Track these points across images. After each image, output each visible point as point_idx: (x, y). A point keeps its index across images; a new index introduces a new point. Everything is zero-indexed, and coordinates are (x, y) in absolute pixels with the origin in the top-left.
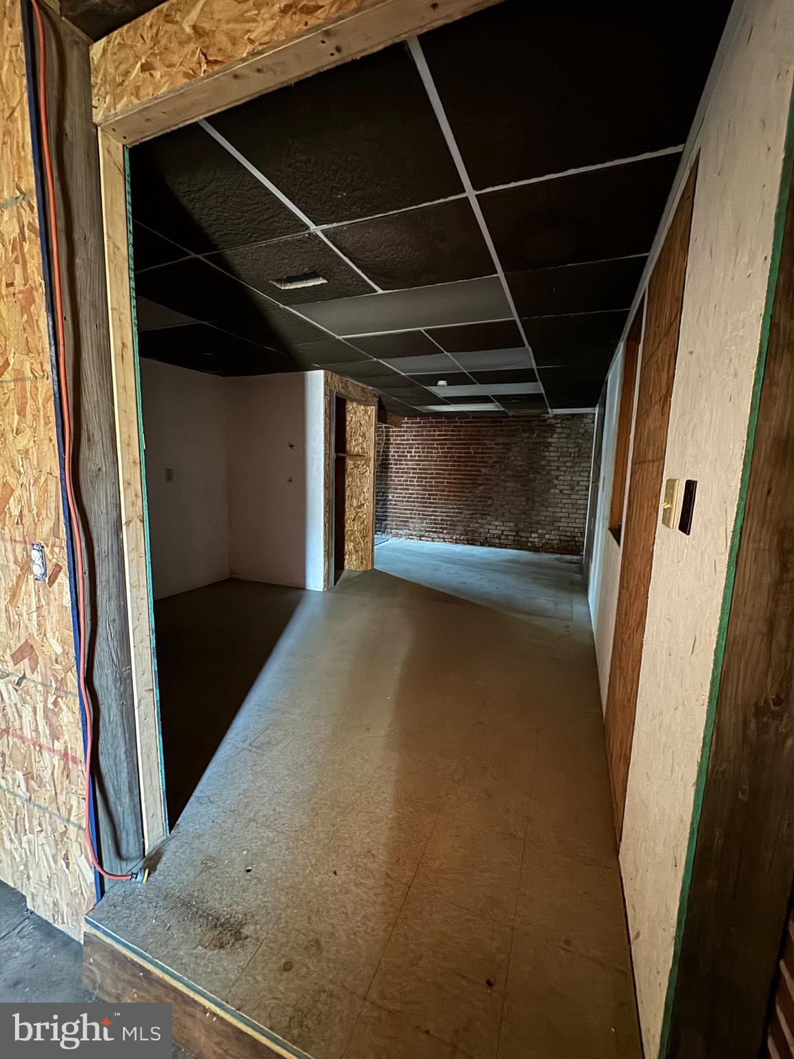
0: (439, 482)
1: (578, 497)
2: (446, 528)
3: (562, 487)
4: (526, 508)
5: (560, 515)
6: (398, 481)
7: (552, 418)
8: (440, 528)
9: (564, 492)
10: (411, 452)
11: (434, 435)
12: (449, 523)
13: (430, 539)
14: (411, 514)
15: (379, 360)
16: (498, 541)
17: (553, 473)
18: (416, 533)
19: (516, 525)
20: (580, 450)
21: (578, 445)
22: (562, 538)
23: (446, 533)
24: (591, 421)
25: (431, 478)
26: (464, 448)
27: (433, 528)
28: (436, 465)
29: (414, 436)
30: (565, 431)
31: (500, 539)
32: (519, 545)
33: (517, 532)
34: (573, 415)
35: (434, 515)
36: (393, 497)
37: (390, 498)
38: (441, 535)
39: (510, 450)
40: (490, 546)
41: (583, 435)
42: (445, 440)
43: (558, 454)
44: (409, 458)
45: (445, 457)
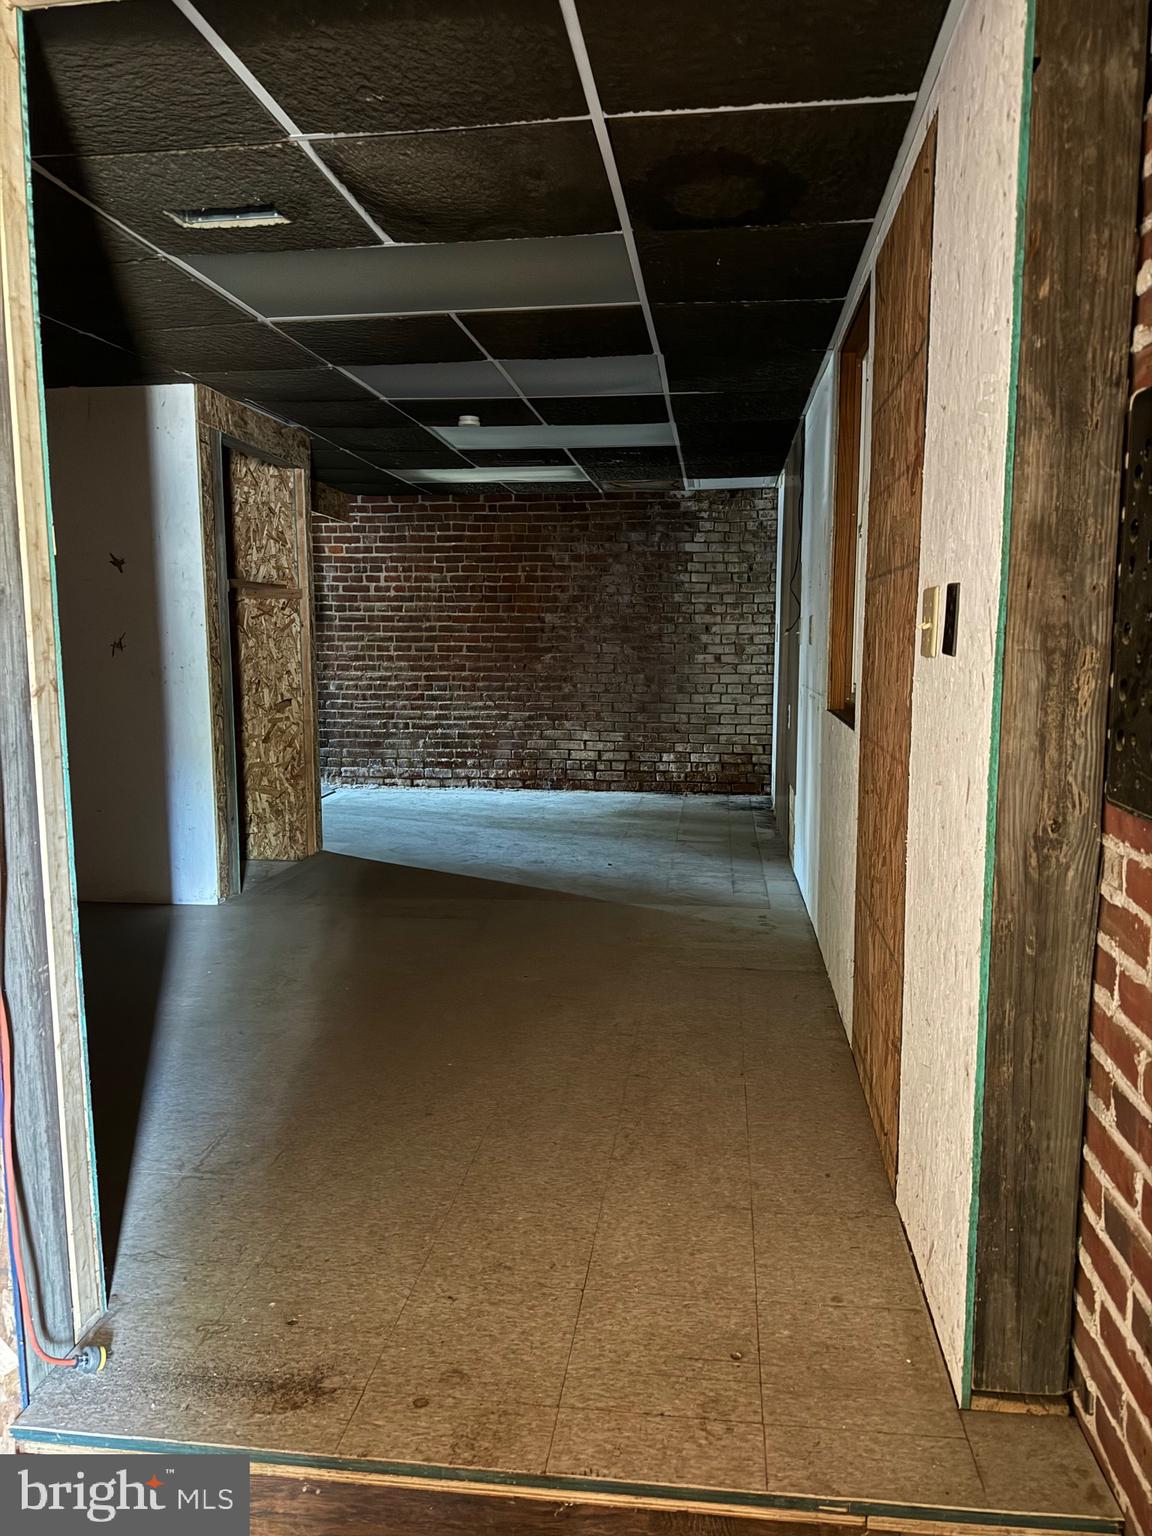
0: (449, 649)
1: (753, 669)
2: (471, 755)
3: (718, 650)
4: (647, 698)
5: (719, 709)
6: (350, 648)
7: (690, 498)
8: (459, 755)
9: (724, 659)
10: (377, 580)
11: (430, 539)
12: (477, 741)
13: (434, 782)
14: (385, 725)
15: (340, 369)
16: (590, 775)
17: (698, 618)
18: (401, 770)
19: (627, 738)
20: (751, 569)
21: (746, 557)
22: (726, 758)
23: (474, 766)
24: (770, 505)
25: (429, 639)
26: (502, 569)
27: (441, 755)
28: (441, 609)
29: (382, 540)
30: (720, 527)
31: (595, 771)
32: (637, 780)
33: (630, 752)
34: (733, 492)
35: (442, 726)
36: (340, 687)
37: (332, 688)
38: (462, 772)
39: (605, 570)
40: (575, 787)
41: (755, 534)
42: (455, 549)
43: (707, 578)
44: (372, 593)
45: (459, 589)
